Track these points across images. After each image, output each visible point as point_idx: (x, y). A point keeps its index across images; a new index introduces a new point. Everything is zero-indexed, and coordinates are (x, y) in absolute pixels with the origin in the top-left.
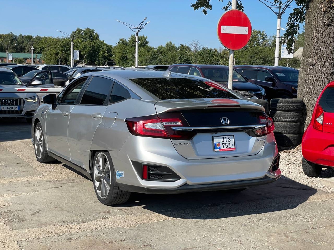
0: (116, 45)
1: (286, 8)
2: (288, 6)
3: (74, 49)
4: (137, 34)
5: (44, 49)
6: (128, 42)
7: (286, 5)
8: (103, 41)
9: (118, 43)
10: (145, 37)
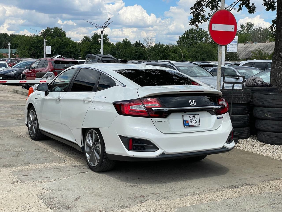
0: (80, 42)
1: (231, 10)
2: (232, 8)
3: (46, 45)
4: (102, 32)
5: (18, 45)
6: (91, 39)
7: (230, 8)
8: (70, 38)
9: (82, 40)
10: (106, 34)
